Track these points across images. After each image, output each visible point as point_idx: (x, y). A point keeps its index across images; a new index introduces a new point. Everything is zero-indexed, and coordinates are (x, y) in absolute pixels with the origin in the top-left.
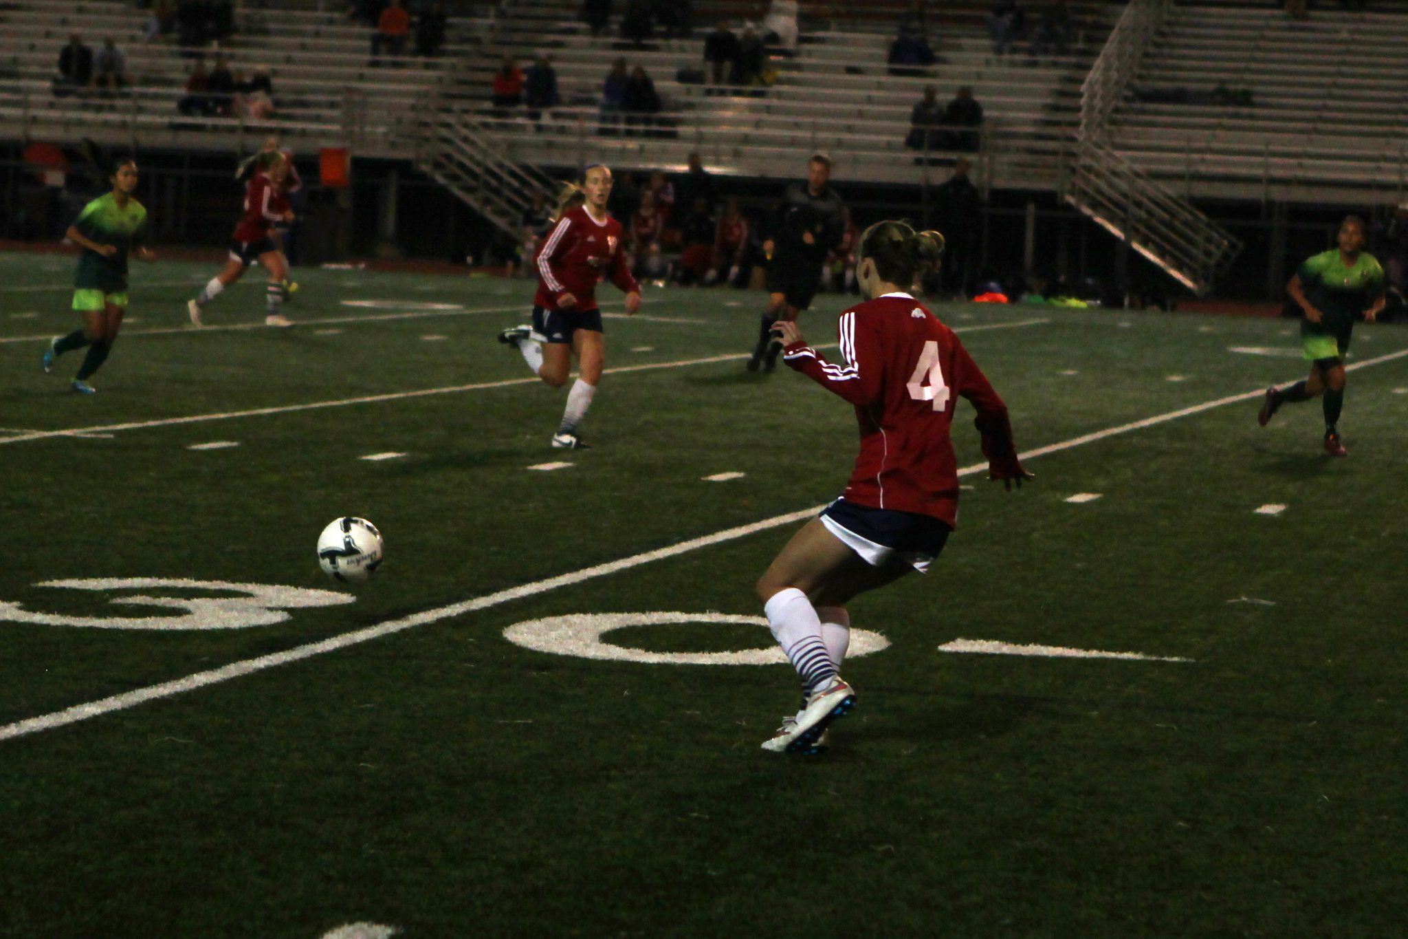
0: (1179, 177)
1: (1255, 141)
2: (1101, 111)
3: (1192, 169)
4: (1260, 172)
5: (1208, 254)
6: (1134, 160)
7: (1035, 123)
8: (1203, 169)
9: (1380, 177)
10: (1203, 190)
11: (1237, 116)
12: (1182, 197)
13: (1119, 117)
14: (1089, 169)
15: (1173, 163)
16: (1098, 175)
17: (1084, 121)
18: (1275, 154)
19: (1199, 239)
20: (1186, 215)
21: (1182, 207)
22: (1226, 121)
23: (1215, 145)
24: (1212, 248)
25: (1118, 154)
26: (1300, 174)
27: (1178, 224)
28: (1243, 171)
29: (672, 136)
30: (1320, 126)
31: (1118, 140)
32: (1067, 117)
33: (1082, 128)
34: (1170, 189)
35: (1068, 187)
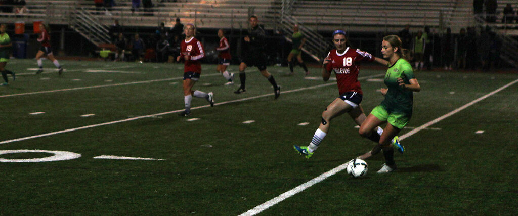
0: (313, 24)
1: (338, 12)
2: (290, 4)
3: (318, 22)
4: (340, 22)
5: (323, 49)
6: (299, 19)
7: (269, 8)
8: (322, 22)
9: (380, 23)
10: (321, 28)
11: (335, 4)
12: (315, 31)
13: (296, 6)
14: (284, 22)
15: (312, 20)
16: (287, 24)
17: (283, 7)
18: (344, 16)
19: (320, 44)
20: (315, 37)
21: (315, 34)
22: (330, 6)
23: (326, 14)
24: (325, 47)
25: (293, 17)
26: (354, 22)
27: (313, 40)
28: (334, 22)
29: (152, 15)
30: (361, 7)
31: (295, 13)
32: (279, 6)
33: (283, 9)
34: (311, 28)
35: (277, 28)
